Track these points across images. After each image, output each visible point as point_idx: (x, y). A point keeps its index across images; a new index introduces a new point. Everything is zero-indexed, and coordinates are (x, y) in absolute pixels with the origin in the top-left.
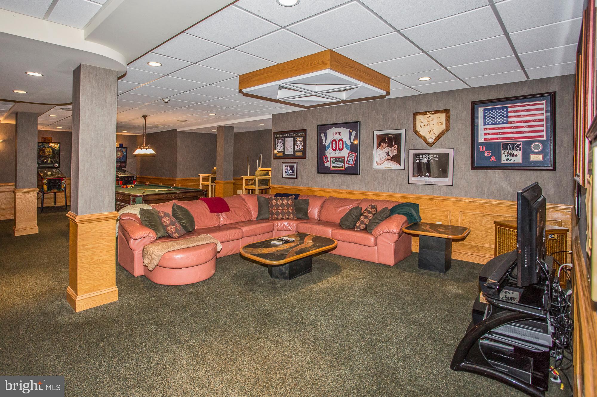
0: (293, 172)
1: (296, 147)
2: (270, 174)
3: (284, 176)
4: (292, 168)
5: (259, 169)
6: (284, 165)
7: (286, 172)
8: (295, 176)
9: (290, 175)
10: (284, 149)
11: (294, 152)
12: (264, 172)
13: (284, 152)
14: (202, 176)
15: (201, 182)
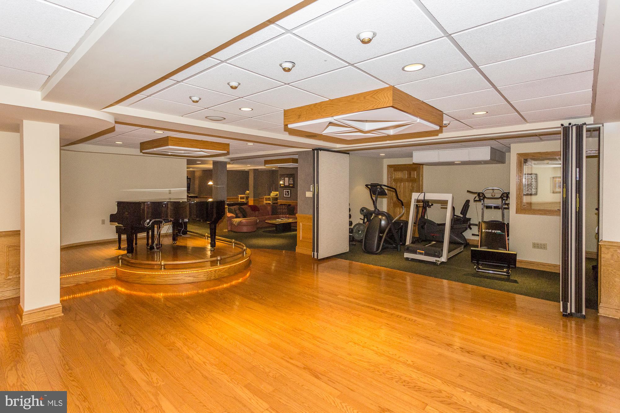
0: (289, 194)
1: (290, 182)
2: (278, 195)
3: (284, 196)
4: (288, 192)
5: (273, 192)
6: (284, 190)
7: (285, 194)
8: (290, 196)
9: (287, 195)
10: (284, 183)
11: (289, 184)
12: (276, 194)
13: (284, 184)
14: (240, 196)
15: (239, 200)
